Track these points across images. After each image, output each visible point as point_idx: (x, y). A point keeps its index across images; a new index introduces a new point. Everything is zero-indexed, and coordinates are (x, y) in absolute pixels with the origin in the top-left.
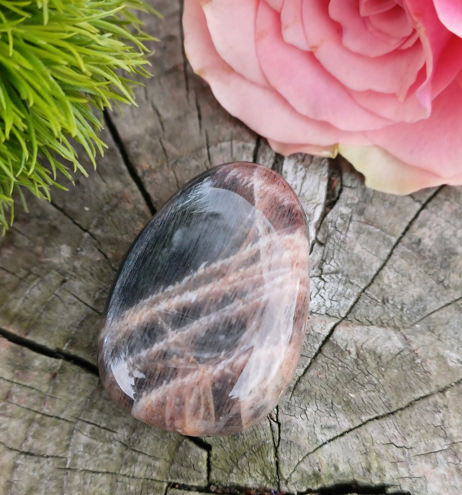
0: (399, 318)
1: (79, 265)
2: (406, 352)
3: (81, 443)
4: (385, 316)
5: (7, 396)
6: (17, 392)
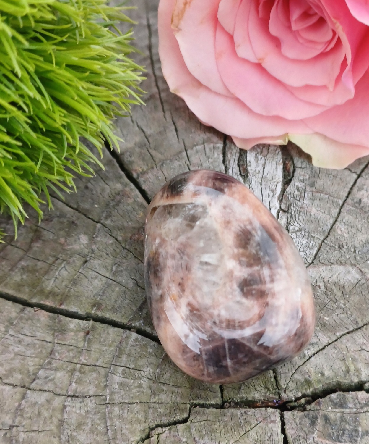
0: (353, 258)
1: (96, 248)
2: (363, 281)
3: (115, 383)
4: (343, 258)
5: (51, 354)
6: (58, 350)
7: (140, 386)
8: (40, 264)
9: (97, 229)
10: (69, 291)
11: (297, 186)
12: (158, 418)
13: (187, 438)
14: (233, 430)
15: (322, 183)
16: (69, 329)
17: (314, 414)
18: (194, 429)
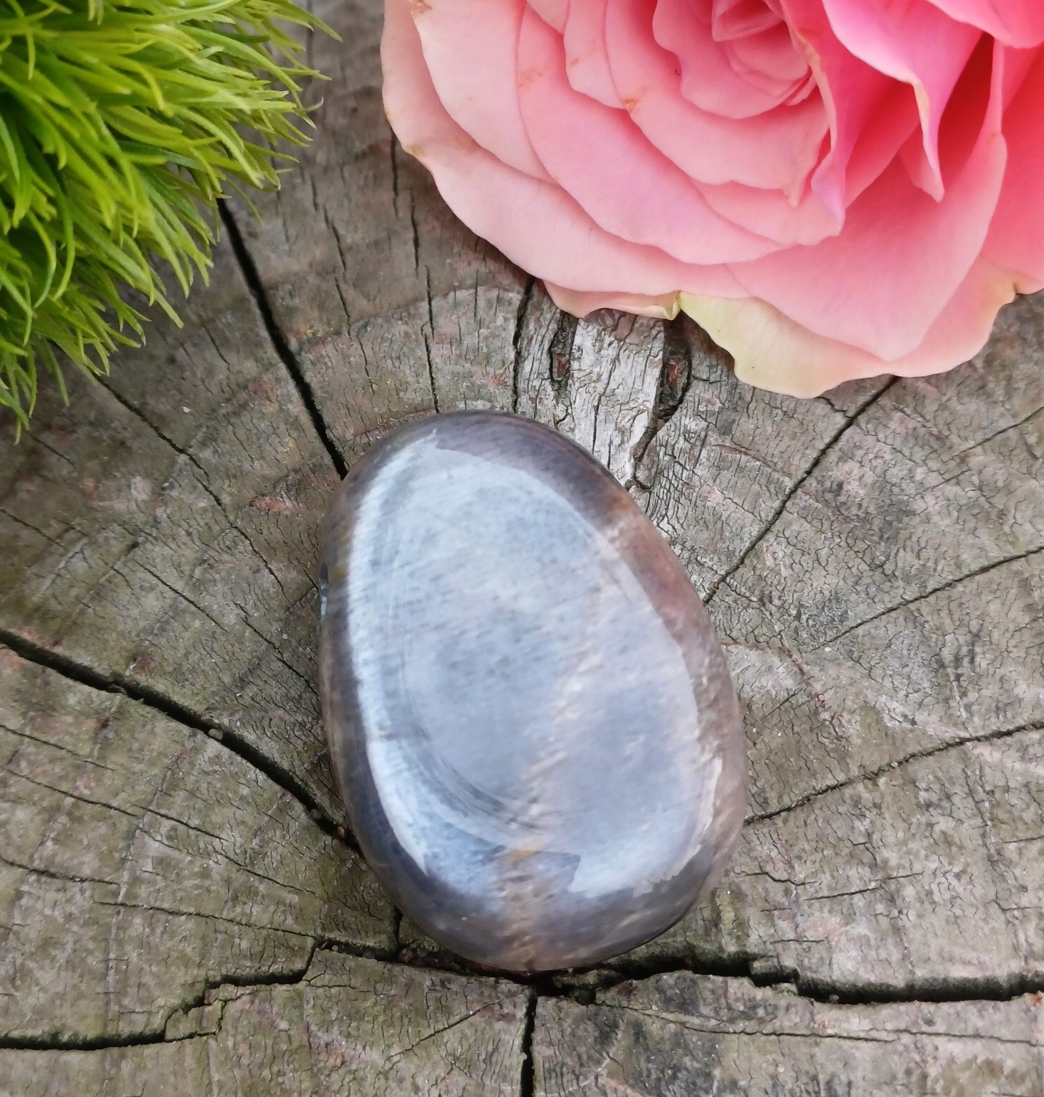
0: (791, 632)
1: (165, 516)
2: (802, 698)
3: (148, 856)
4: (765, 630)
5: (10, 761)
6: (29, 754)
7: (205, 873)
8: (25, 534)
9: (177, 468)
10: (82, 613)
11: (685, 426)
12: (231, 960)
13: (291, 1022)
14: (406, 1021)
15: (752, 427)
16: (64, 707)
17: (611, 1016)
18: (312, 1002)
